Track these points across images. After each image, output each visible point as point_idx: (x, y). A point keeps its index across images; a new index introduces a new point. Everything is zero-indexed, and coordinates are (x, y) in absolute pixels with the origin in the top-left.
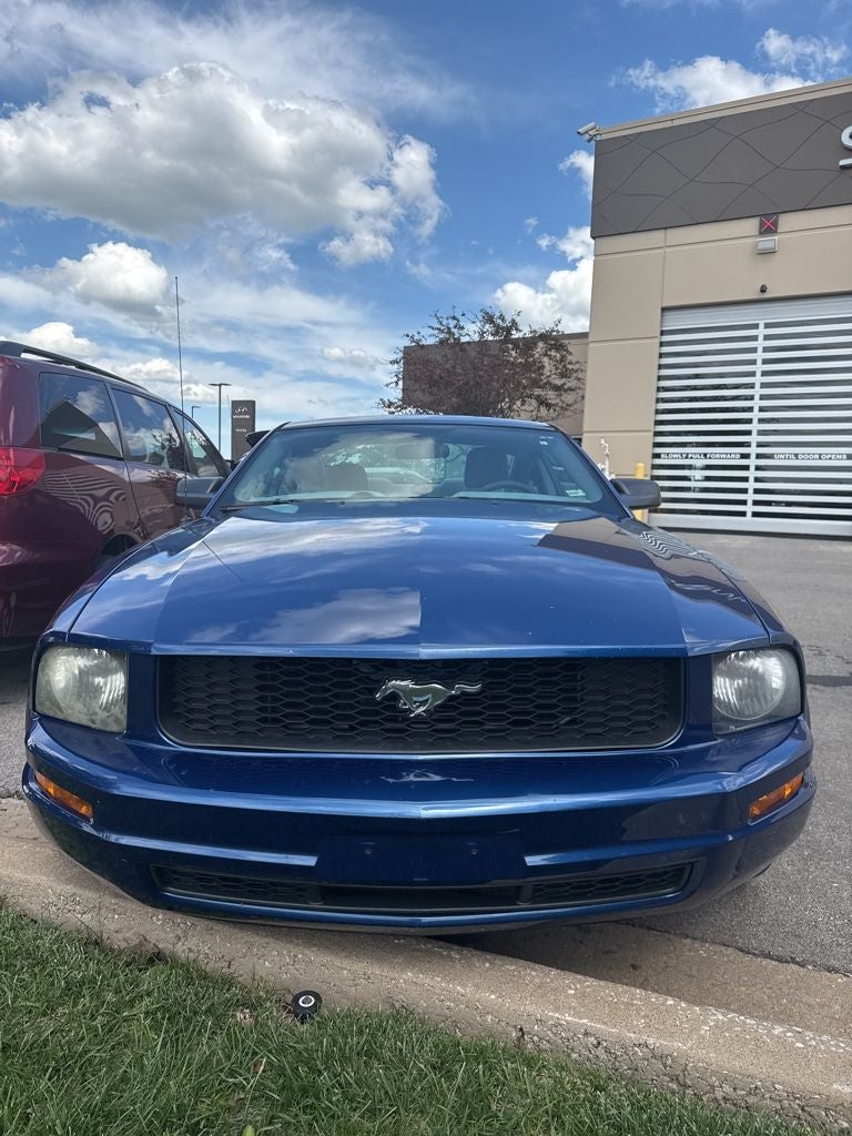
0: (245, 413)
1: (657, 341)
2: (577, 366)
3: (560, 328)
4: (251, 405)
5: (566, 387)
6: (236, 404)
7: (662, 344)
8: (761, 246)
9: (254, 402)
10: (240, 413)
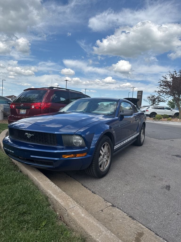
0: (140, 93)
4: (141, 92)
6: (138, 92)
9: (142, 91)
10: (139, 94)
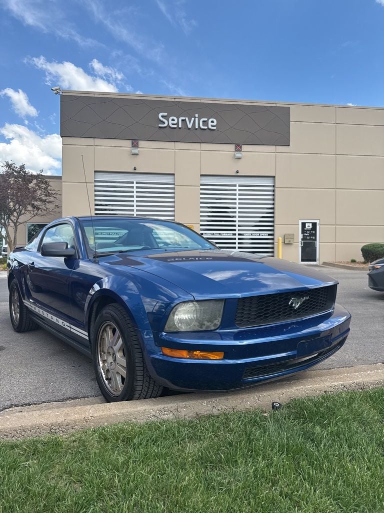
1: (93, 185)
2: (53, 192)
3: (43, 174)
5: (47, 200)
7: (95, 186)
8: (133, 152)
